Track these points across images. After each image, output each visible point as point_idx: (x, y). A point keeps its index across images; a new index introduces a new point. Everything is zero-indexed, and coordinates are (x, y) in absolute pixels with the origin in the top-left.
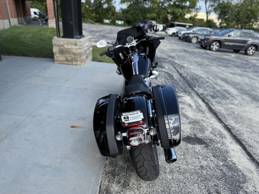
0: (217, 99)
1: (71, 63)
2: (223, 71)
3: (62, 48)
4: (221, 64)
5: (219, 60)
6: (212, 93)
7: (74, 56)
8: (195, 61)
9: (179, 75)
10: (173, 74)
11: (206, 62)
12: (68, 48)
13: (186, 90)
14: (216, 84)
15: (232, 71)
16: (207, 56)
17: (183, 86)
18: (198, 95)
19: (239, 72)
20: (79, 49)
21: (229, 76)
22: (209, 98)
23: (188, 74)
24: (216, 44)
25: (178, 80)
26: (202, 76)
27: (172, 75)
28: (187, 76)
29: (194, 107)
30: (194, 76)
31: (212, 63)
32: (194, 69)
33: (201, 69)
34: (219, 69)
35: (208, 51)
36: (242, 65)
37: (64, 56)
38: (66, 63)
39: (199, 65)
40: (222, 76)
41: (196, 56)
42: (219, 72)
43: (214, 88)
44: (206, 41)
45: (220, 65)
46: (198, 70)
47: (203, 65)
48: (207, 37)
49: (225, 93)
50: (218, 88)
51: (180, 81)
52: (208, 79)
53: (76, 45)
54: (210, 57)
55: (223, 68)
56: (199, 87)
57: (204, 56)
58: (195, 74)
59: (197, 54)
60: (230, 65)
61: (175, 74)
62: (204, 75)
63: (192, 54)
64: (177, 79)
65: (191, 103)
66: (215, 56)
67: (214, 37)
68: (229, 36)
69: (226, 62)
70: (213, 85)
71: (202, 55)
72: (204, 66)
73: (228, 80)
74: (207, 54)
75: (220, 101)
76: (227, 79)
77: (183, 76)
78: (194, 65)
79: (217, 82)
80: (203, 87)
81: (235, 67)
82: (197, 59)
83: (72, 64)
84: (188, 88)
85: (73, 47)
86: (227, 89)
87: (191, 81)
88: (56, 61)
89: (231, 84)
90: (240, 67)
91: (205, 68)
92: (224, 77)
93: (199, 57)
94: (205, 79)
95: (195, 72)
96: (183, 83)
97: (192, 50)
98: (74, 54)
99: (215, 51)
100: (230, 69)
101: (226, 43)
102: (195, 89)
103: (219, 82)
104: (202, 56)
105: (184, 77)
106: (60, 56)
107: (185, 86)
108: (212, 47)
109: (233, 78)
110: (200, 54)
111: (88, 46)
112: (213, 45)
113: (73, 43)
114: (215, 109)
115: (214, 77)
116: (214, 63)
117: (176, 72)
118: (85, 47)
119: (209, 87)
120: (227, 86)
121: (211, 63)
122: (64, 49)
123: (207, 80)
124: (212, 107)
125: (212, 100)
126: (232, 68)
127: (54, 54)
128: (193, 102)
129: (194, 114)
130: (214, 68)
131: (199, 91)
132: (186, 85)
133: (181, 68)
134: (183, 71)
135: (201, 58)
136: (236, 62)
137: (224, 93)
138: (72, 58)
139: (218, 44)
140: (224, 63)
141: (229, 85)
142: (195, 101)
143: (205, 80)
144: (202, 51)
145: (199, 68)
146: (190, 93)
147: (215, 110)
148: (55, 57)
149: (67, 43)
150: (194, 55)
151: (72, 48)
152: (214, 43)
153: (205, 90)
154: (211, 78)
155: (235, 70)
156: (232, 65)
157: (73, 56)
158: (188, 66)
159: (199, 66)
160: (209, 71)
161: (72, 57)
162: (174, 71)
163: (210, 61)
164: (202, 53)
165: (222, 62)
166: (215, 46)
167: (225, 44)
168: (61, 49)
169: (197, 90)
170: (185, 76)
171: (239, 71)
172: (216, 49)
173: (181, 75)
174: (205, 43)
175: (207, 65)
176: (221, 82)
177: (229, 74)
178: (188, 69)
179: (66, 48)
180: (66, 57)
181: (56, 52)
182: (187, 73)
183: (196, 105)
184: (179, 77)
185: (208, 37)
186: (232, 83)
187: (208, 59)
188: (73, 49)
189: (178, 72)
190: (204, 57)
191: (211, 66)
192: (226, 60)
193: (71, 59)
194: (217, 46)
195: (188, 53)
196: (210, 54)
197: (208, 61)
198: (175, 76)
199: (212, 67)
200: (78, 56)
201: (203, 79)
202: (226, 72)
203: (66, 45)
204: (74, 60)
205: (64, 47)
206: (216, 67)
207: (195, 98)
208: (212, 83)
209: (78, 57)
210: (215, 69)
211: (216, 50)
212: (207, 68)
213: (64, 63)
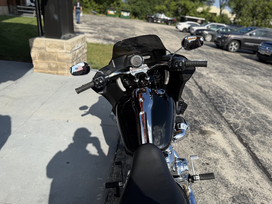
0: (258, 135)
1: (56, 72)
2: (250, 82)
3: (43, 51)
4: (245, 70)
5: (241, 66)
6: (248, 123)
7: (60, 63)
8: (214, 66)
9: (199, 90)
10: (191, 87)
11: (227, 68)
12: (51, 52)
13: (214, 118)
14: (248, 104)
15: (260, 82)
16: (226, 59)
17: (207, 109)
18: (231, 128)
19: (269, 84)
20: (67, 54)
21: (259, 90)
22: (246, 133)
23: (210, 88)
24: (235, 44)
25: (199, 98)
26: (228, 90)
27: (190, 90)
28: (209, 90)
29: (232, 156)
30: (218, 90)
31: (235, 70)
32: (215, 78)
33: (223, 79)
34: (245, 79)
35: (226, 52)
36: (269, 72)
37: (46, 63)
38: (49, 71)
39: (220, 72)
40: (252, 91)
41: (214, 58)
42: (247, 84)
43: (248, 113)
44: (223, 40)
45: (244, 72)
46: (220, 81)
47: (224, 73)
48: (224, 35)
49: (264, 121)
50: (253, 112)
51: (202, 101)
52: (236, 95)
53: (62, 48)
54: (230, 61)
55: (250, 78)
56: (229, 110)
57: (223, 58)
58: (218, 86)
59: (215, 56)
60: (255, 73)
61: (193, 87)
62: (229, 90)
63: (209, 56)
64: (198, 96)
65: (225, 148)
66: (234, 59)
67: (233, 37)
68: (250, 35)
69: (250, 68)
70: (244, 106)
71: (220, 57)
72: (226, 74)
73: (261, 97)
74: (225, 55)
75: (262, 139)
76: (259, 95)
77: (204, 91)
78: (214, 73)
79: (249, 101)
80: (233, 110)
81: (262, 76)
82: (216, 63)
83: (57, 74)
84: (215, 113)
85: (58, 50)
86: (264, 113)
87: (215, 99)
88: (36, 69)
89: (267, 105)
90: (268, 76)
91: (228, 77)
92: (255, 93)
93: (217, 60)
94: (232, 96)
95: (218, 84)
96: (207, 103)
97: (207, 50)
98: (59, 60)
99: (233, 52)
100: (258, 78)
101: (247, 43)
102: (224, 114)
103: (251, 100)
104: (220, 59)
105: (205, 93)
106: (41, 62)
107: (210, 111)
108: (230, 47)
109: (265, 93)
110: (218, 56)
111: (81, 49)
112: (232, 45)
113: (59, 45)
114: (261, 157)
115: (242, 92)
116: (237, 70)
117: (194, 84)
118: (75, 50)
119: (241, 110)
120: (263, 108)
121: (233, 69)
122: (46, 53)
123: (235, 97)
124: (257, 153)
125: (252, 138)
126: (260, 77)
127: (33, 59)
128: (228, 145)
129: (236, 175)
130: (239, 78)
131: (230, 119)
132: (211, 109)
133: (199, 78)
134: (203, 83)
135: (220, 63)
136: (260, 68)
137: (263, 123)
138: (57, 65)
139: (237, 44)
140: (248, 69)
141: (265, 106)
142: (229, 141)
143: (233, 98)
144: (219, 51)
145: (221, 77)
146: (220, 124)
147: (262, 161)
148: (34, 63)
149: (50, 45)
150: (211, 57)
151: (57, 52)
152: (233, 43)
153: (238, 117)
154: (239, 94)
155: (264, 81)
156: (258, 72)
157: (58, 62)
158: (208, 74)
159: (220, 74)
160: (234, 82)
161: (56, 63)
162: (192, 83)
163: (232, 67)
164: (220, 55)
165: (245, 69)
166: (234, 47)
167: (245, 45)
168: (41, 53)
169: (227, 117)
170: (207, 91)
171: (269, 82)
172: (234, 49)
173: (200, 88)
174: (222, 42)
175: (230, 73)
176: (253, 100)
177: (259, 87)
178: (208, 78)
179: (49, 52)
180: (49, 64)
181: (35, 57)
182: (209, 86)
183: (233, 151)
184: (199, 93)
185: (226, 36)
186: (268, 103)
187: (229, 63)
188: (58, 54)
189: (197, 84)
190: (223, 60)
191: (235, 74)
192: (250, 65)
193: (56, 67)
194: (236, 47)
195: (204, 55)
196: (229, 57)
197: (229, 66)
198: (194, 91)
199: (237, 76)
200: (66, 64)
201: (230, 97)
202: (255, 85)
203: (49, 47)
204: (59, 67)
205: (45, 50)
206: (241, 76)
207: (228, 134)
208: (243, 103)
209: (64, 65)
210: (240, 80)
211: (235, 51)
212: (231, 77)
213: (46, 71)
